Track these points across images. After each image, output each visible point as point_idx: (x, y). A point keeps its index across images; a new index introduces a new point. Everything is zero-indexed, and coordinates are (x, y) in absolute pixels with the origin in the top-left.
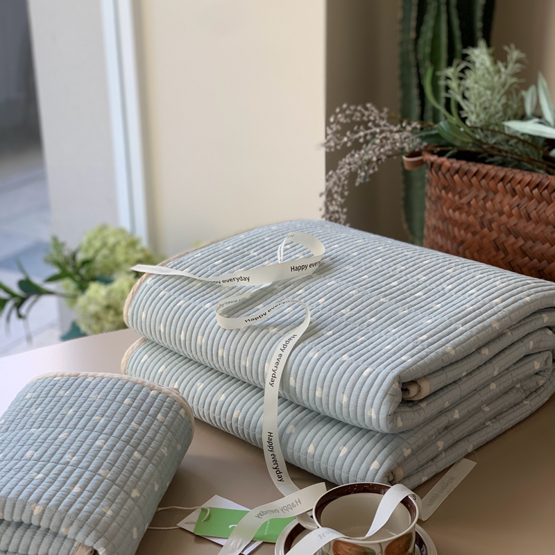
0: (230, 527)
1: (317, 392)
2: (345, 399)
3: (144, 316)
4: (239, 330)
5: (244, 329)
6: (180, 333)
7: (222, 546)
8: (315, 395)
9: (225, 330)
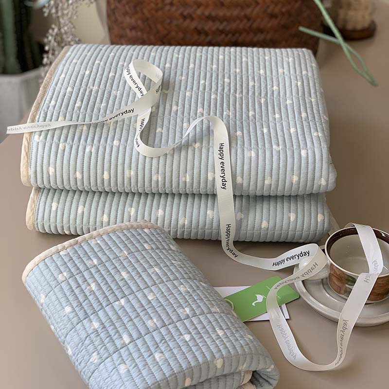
0: (253, 304)
1: (265, 181)
2: (295, 178)
3: (52, 170)
4: (166, 154)
5: (172, 152)
6: (103, 174)
7: (269, 320)
8: (264, 183)
9: (152, 158)
